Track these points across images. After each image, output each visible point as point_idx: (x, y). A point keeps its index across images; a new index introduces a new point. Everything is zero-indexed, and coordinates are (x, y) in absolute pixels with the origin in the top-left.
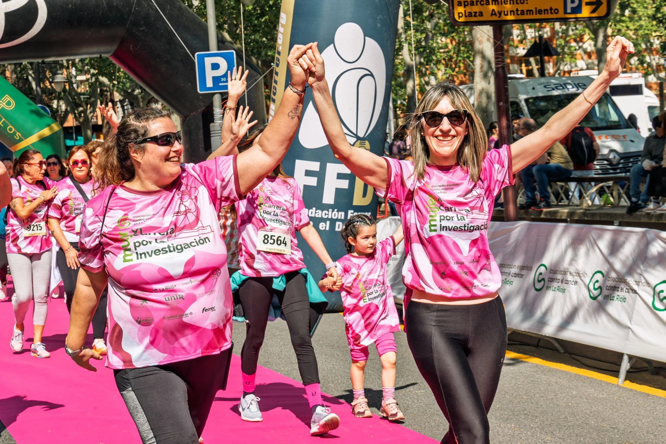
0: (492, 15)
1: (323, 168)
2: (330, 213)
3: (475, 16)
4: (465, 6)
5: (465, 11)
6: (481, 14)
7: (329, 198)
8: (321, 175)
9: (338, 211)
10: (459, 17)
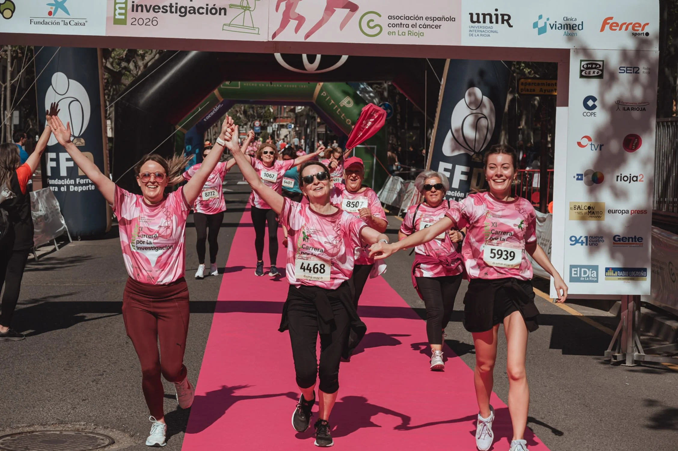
0: (540, 91)
1: (454, 168)
2: (456, 193)
3: (531, 91)
4: (525, 85)
5: (525, 88)
6: (534, 90)
7: (456, 184)
8: (452, 172)
9: (460, 193)
10: (521, 91)
